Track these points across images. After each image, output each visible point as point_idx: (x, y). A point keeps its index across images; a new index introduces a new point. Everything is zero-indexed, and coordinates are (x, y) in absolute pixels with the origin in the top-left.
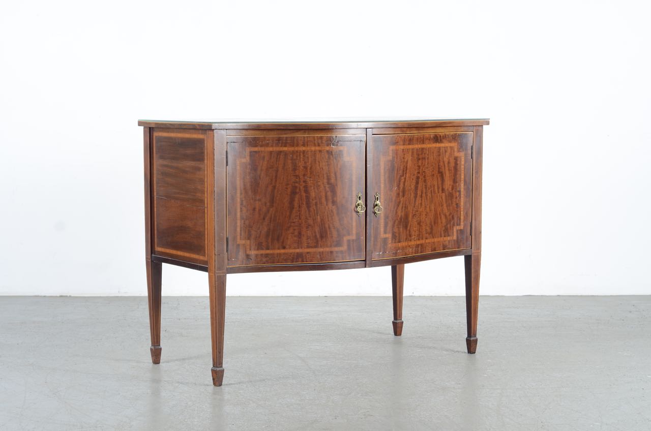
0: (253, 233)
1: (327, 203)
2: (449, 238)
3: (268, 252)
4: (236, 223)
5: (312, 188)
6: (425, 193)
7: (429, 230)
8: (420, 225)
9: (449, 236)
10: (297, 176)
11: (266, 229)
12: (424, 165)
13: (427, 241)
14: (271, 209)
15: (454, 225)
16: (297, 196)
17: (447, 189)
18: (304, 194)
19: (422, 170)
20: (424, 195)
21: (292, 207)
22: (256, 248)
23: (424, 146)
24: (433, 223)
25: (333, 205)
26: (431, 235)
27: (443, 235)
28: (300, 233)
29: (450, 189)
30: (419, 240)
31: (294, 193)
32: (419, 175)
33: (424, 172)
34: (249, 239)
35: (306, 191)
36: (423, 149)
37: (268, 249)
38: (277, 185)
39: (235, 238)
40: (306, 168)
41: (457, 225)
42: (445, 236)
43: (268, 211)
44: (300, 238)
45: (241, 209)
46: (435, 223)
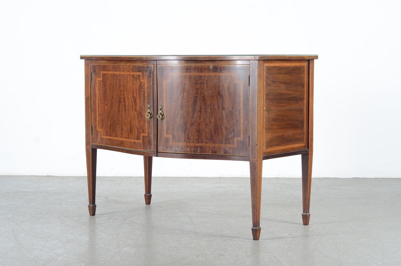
0: (104, 124)
1: (132, 109)
2: (230, 146)
3: (111, 138)
4: (96, 117)
5: (126, 99)
6: (205, 109)
7: (209, 137)
8: (199, 132)
9: (229, 143)
10: (121, 91)
11: (109, 123)
12: (203, 89)
13: (207, 145)
14: (111, 111)
15: (234, 136)
16: (121, 103)
17: (228, 108)
18: (123, 103)
19: (201, 91)
20: (203, 110)
21: (119, 111)
22: (106, 135)
23: (202, 74)
24: (213, 133)
25: (135, 112)
26: (211, 141)
27: (224, 142)
28: (122, 128)
29: (230, 108)
30: (198, 142)
31: (120, 102)
32: (197, 95)
33: (203, 93)
34: (102, 128)
35: (124, 101)
36: (200, 76)
37: (110, 136)
38: (114, 96)
39: (96, 127)
40: (124, 85)
41: (238, 137)
42: (226, 144)
43: (110, 112)
44: (122, 131)
45: (98, 109)
46: (215, 133)
